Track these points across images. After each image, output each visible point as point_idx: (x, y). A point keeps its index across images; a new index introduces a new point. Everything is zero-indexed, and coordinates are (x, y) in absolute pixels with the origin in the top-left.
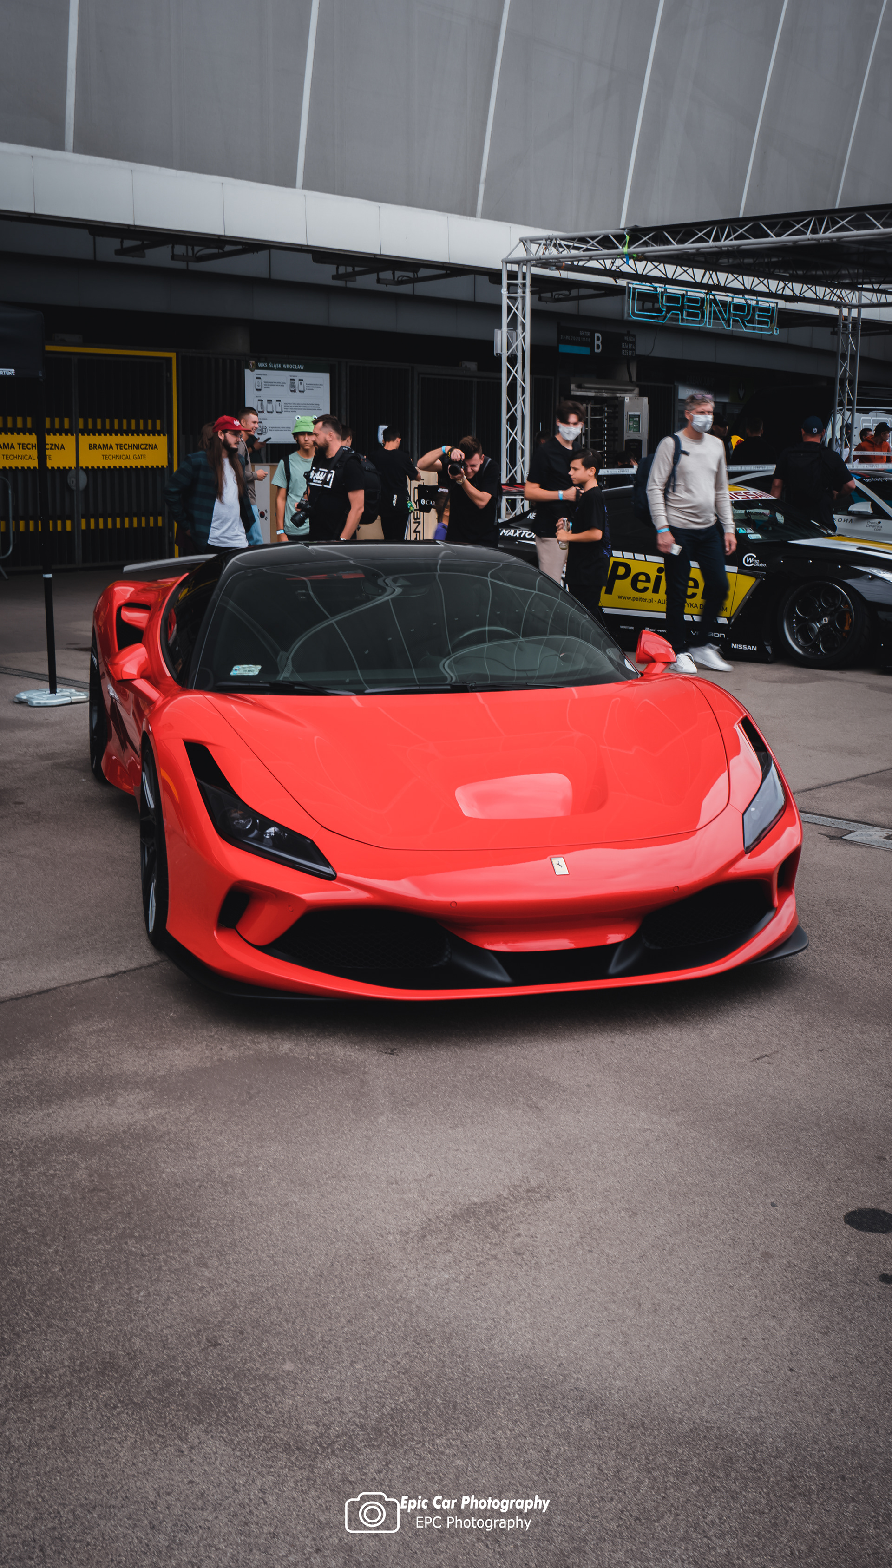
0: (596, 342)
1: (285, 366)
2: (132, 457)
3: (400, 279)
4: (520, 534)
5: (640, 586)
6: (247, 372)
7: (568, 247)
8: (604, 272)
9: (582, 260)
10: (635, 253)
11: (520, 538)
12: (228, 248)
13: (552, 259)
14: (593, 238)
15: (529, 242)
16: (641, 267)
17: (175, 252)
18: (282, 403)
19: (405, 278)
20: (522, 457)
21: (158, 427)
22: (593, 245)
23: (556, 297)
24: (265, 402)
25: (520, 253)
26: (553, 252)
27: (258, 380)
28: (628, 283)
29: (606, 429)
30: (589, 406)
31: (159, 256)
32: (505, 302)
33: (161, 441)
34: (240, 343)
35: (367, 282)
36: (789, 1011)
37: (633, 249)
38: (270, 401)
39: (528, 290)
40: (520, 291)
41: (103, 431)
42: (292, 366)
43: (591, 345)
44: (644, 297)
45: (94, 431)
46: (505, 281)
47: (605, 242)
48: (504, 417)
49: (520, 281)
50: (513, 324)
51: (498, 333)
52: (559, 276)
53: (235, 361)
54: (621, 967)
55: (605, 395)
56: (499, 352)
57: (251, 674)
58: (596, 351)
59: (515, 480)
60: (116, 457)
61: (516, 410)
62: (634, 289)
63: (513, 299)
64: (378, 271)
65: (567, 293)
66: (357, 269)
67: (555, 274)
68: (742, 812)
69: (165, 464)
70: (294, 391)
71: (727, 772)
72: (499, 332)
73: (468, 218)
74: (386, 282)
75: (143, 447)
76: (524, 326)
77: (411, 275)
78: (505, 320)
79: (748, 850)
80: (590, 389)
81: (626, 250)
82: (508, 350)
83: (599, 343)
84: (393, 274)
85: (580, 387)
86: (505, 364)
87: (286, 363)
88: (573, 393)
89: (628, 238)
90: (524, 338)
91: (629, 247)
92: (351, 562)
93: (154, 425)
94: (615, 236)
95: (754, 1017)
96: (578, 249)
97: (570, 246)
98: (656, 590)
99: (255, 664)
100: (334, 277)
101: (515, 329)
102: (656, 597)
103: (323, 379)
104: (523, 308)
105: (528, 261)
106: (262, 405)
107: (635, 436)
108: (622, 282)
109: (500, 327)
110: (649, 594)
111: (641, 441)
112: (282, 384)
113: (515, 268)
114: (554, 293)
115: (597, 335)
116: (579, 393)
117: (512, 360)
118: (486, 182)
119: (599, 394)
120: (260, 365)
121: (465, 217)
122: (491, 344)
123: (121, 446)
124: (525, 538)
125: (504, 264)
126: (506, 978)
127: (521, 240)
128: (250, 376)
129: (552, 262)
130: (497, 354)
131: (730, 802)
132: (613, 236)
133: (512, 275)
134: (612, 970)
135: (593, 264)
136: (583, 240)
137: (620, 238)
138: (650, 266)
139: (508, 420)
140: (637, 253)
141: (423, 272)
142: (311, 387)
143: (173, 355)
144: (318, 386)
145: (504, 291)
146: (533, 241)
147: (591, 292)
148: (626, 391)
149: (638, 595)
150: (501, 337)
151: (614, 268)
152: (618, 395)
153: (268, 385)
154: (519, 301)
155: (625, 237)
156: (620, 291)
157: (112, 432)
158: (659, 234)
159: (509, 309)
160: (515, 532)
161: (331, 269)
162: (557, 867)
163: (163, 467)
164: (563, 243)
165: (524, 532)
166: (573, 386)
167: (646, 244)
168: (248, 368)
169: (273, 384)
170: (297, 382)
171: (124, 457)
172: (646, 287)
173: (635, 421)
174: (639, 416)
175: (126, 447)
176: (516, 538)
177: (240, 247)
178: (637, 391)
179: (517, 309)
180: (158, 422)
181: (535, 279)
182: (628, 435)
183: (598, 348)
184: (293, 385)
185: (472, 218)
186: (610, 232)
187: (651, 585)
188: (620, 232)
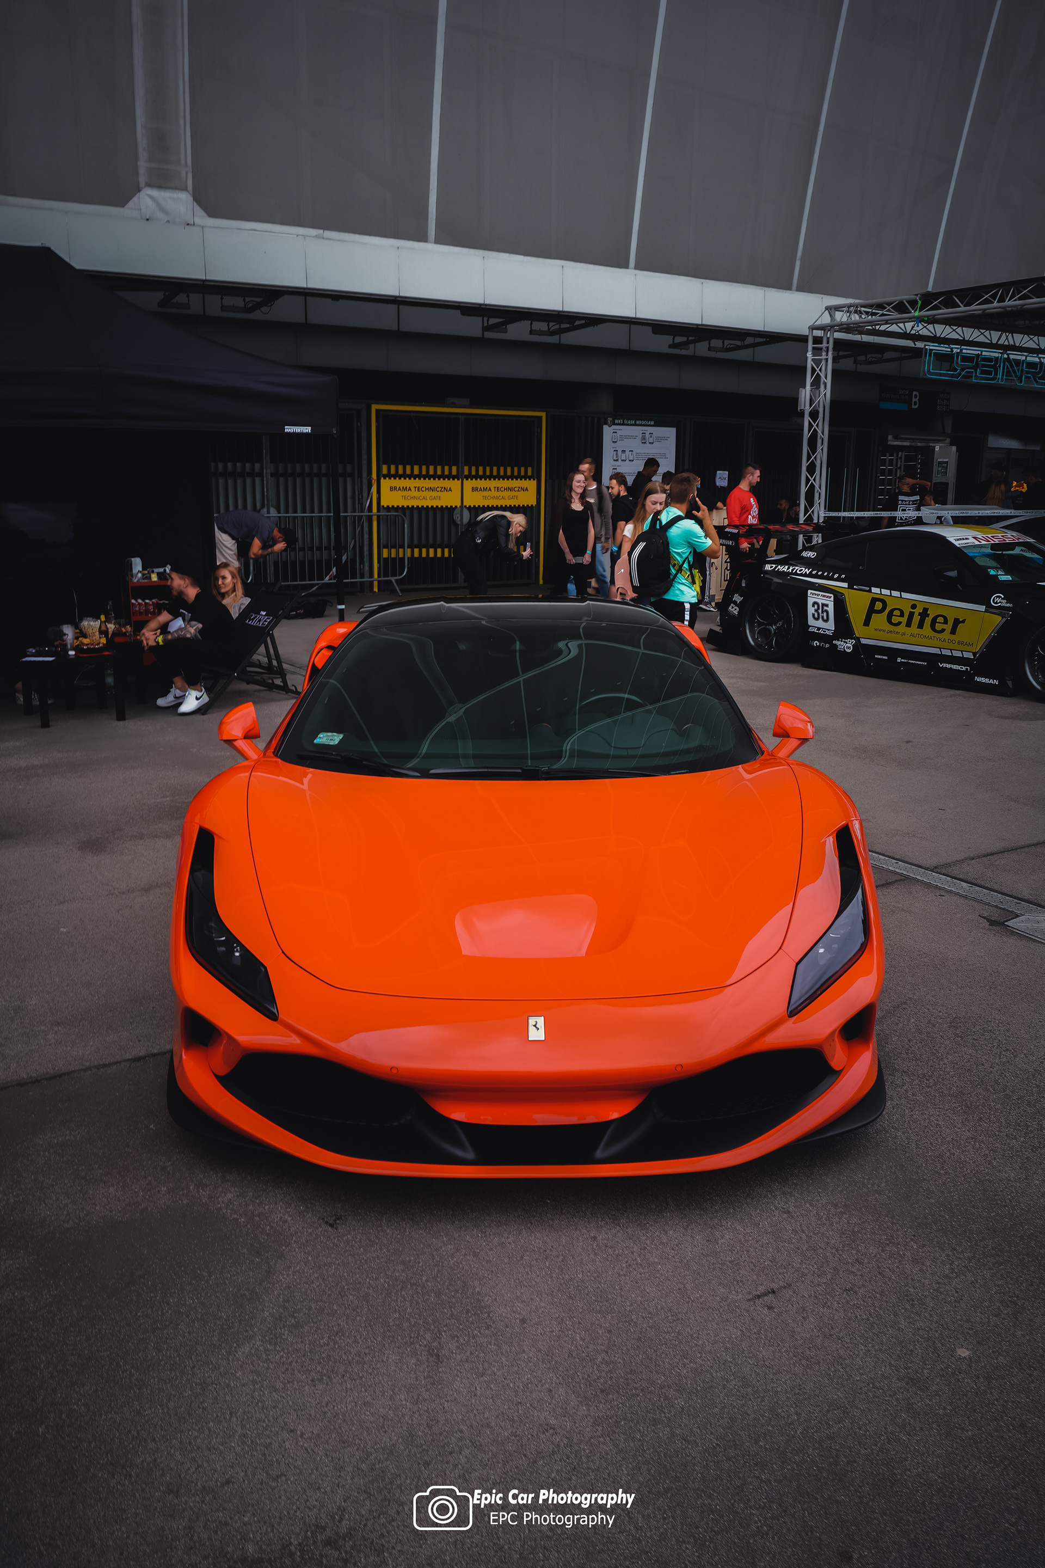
0: (914, 400)
1: (637, 422)
2: (506, 498)
3: (728, 347)
4: (793, 570)
5: (895, 620)
6: (605, 427)
7: (867, 313)
8: (904, 336)
9: (878, 325)
10: (925, 317)
11: (792, 573)
12: (578, 323)
13: (854, 324)
14: (889, 304)
15: (833, 310)
16: (940, 330)
17: (533, 328)
18: (634, 453)
19: (732, 346)
20: (819, 499)
21: (529, 473)
22: (889, 311)
23: (870, 359)
24: (620, 452)
25: (826, 319)
26: (855, 317)
27: (614, 434)
28: (925, 345)
29: (918, 473)
30: (904, 454)
31: (518, 331)
32: (810, 363)
33: (532, 484)
34: (605, 403)
35: (701, 349)
36: (836, 1206)
37: (923, 313)
38: (624, 451)
39: (830, 353)
40: (824, 354)
41: (484, 477)
42: (643, 423)
43: (909, 402)
44: (940, 357)
45: (477, 477)
46: (810, 345)
47: (900, 307)
48: (805, 464)
49: (824, 345)
50: (816, 383)
51: (802, 391)
52: (860, 340)
53: (596, 420)
54: (613, 1150)
55: (919, 444)
56: (802, 408)
57: (332, 743)
58: (913, 407)
59: (812, 520)
60: (493, 498)
61: (815, 458)
62: (931, 350)
63: (817, 362)
64: (709, 339)
65: (880, 356)
66: (690, 338)
67: (857, 338)
68: (797, 961)
69: (534, 503)
70: (645, 443)
71: (792, 904)
72: (804, 390)
73: (784, 291)
74: (716, 350)
75: (516, 489)
76: (825, 384)
77: (739, 343)
78: (809, 380)
79: (793, 1013)
80: (905, 439)
81: (917, 314)
82: (811, 406)
83: (917, 400)
84: (723, 342)
85: (896, 438)
86: (807, 419)
87: (639, 420)
88: (890, 443)
89: (920, 302)
90: (825, 394)
91: (920, 311)
92: (484, 622)
93: (526, 471)
94: (909, 302)
95: (788, 1212)
96: (875, 314)
97: (869, 312)
98: (909, 624)
99: (339, 732)
100: (670, 346)
101: (818, 387)
102: (908, 630)
103: (671, 432)
104: (826, 369)
105: (832, 327)
106: (617, 454)
107: (943, 480)
108: (920, 345)
109: (804, 387)
110: (902, 628)
111: (947, 484)
112: (635, 437)
113: (818, 333)
114: (868, 356)
115: (915, 393)
116: (895, 443)
117: (814, 415)
118: (801, 259)
119: (913, 444)
120: (616, 422)
121: (781, 290)
122: (796, 400)
123: (498, 489)
124: (796, 574)
125: (811, 330)
126: (470, 1155)
127: (827, 308)
128: (607, 431)
129: (853, 327)
130: (801, 410)
131: (783, 948)
132: (907, 302)
133: (817, 340)
134: (599, 1154)
135: (894, 328)
136: (880, 306)
137: (913, 303)
138: (948, 329)
139: (808, 467)
140: (928, 316)
141: (749, 340)
142: (659, 439)
143: (543, 414)
144: (666, 439)
145: (809, 355)
146: (838, 308)
147: (896, 355)
148: (938, 441)
149: (892, 628)
150: (805, 393)
151: (913, 332)
152: (931, 444)
153: (623, 438)
154: (823, 362)
155: (918, 302)
156: (918, 353)
157: (491, 477)
158: (948, 298)
159: (813, 370)
160: (788, 568)
161: (668, 339)
162: (532, 1030)
163: (532, 505)
164: (863, 309)
165: (797, 568)
166: (890, 437)
167: (936, 308)
168: (606, 424)
169: (626, 437)
170: (647, 435)
171: (500, 498)
172: (944, 349)
173: (943, 467)
174: (947, 463)
175: (502, 489)
176: (788, 574)
177: (583, 322)
178: (948, 440)
179: (820, 370)
180: (530, 469)
181: (837, 342)
182: (937, 478)
183: (915, 403)
184: (644, 438)
185: (788, 291)
186: (905, 297)
187: (904, 620)
188: (913, 297)
